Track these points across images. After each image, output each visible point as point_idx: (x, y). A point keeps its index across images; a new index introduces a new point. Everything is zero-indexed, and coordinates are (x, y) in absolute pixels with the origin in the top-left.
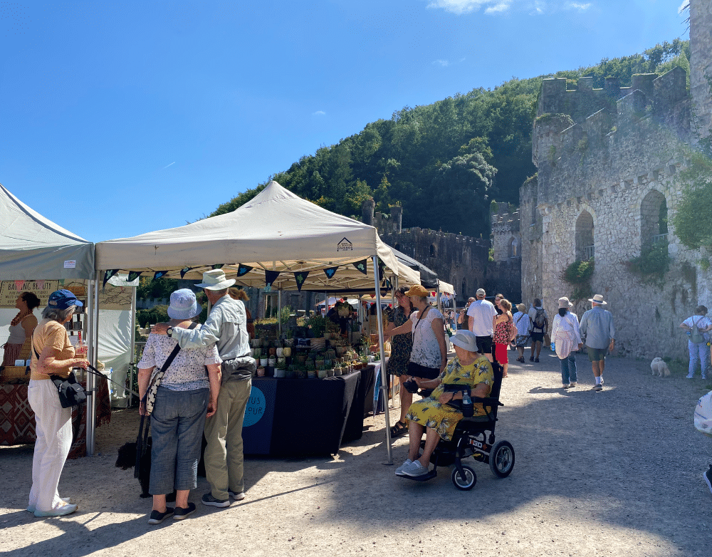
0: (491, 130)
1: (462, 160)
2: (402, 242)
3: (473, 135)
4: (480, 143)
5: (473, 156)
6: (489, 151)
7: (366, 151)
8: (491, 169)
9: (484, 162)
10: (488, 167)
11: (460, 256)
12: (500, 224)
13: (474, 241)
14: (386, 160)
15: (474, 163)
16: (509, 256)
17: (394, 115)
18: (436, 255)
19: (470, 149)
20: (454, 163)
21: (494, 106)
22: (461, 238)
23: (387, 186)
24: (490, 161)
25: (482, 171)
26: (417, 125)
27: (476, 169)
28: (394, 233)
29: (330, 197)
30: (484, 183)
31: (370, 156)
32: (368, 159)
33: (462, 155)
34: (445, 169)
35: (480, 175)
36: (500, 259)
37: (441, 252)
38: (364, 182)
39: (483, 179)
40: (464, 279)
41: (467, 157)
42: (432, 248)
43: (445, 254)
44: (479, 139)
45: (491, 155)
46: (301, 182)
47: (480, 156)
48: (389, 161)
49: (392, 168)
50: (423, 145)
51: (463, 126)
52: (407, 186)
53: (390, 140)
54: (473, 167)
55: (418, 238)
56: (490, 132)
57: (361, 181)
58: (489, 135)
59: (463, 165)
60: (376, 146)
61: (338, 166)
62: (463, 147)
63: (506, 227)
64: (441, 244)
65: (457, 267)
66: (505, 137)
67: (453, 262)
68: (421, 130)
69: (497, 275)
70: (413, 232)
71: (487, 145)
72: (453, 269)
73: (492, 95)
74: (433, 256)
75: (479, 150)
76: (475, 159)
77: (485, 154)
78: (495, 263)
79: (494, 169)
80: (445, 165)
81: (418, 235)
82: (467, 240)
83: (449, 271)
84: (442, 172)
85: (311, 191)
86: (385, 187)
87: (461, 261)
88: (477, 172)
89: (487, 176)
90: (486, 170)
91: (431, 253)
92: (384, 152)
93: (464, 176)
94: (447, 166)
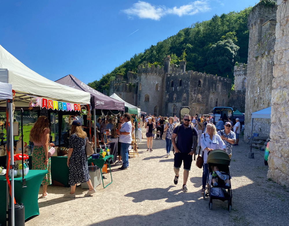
0: (237, 29)
1: (222, 43)
2: (183, 79)
3: (228, 31)
4: (232, 35)
5: (227, 41)
6: (236, 38)
7: (177, 41)
8: (236, 47)
9: (233, 44)
10: (234, 46)
11: (215, 87)
12: (238, 71)
13: (224, 79)
14: (186, 44)
15: (227, 44)
16: (242, 88)
17: (192, 25)
18: (202, 86)
19: (226, 37)
20: (218, 44)
21: (239, 18)
22: (216, 77)
23: (185, 56)
24: (236, 43)
25: (232, 48)
26: (202, 28)
27: (228, 47)
28: (179, 74)
29: (159, 62)
30: (232, 54)
31: (179, 43)
32: (178, 44)
33: (222, 40)
34: (213, 47)
35: (230, 50)
36: (238, 89)
37: (204, 84)
38: (175, 54)
39: (232, 52)
40: (217, 99)
41: (224, 41)
42: (200, 82)
43: (207, 86)
44: (231, 33)
45: (237, 40)
46: (148, 56)
47: (231, 41)
48: (187, 45)
49: (189, 48)
50: (204, 37)
51: (223, 28)
52: (195, 55)
53: (188, 35)
54: (227, 46)
55: (192, 77)
56: (237, 30)
57: (173, 54)
58: (236, 31)
59: (222, 45)
60: (182, 39)
61: (163, 47)
62: (223, 36)
63: (241, 72)
64: (205, 80)
65: (213, 93)
66: (244, 32)
67: (211, 90)
68: (203, 30)
69: (235, 98)
70: (189, 73)
71: (235, 36)
72: (211, 94)
73: (239, 13)
74: (200, 87)
75: (231, 38)
76: (228, 42)
77: (233, 40)
78: (235, 91)
79: (238, 47)
80: (213, 45)
81: (192, 75)
82: (220, 78)
83: (209, 95)
84: (212, 48)
85: (151, 60)
86: (184, 56)
87: (215, 89)
88: (229, 48)
89: (234, 50)
90: (233, 48)
91: (199, 85)
92: (185, 41)
93: (223, 50)
94: (215, 46)
